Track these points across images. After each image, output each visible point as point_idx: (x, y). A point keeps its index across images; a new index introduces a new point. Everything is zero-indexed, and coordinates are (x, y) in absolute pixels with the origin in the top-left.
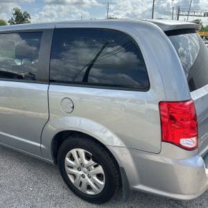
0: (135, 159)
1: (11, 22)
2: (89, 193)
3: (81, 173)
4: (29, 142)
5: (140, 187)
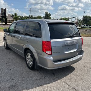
0: (38, 56)
1: (43, 17)
2: (30, 66)
3: (29, 60)
4: (19, 50)
5: (39, 65)
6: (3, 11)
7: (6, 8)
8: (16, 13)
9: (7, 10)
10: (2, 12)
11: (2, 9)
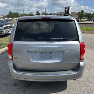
6: (67, 10)
7: (69, 7)
8: (83, 11)
9: (70, 8)
10: (65, 10)
11: (66, 8)
